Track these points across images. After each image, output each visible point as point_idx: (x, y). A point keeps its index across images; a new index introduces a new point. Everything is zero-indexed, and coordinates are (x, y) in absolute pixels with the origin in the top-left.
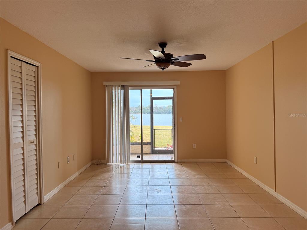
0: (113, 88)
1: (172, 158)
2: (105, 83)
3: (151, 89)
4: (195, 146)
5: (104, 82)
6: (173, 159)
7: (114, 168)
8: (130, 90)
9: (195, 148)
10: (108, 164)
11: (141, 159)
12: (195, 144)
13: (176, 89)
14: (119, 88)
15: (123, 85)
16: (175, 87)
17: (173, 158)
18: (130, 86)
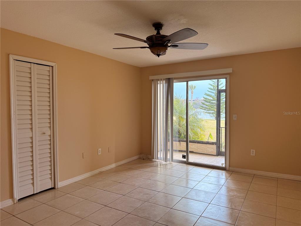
0: (159, 82)
1: (222, 164)
2: (151, 78)
3: (218, 79)
4: (254, 152)
5: (150, 76)
6: (224, 166)
7: (159, 165)
8: (174, 83)
9: (254, 155)
10: (153, 160)
11: (186, 160)
12: (254, 151)
13: (228, 79)
14: (164, 82)
15: (169, 78)
16: (228, 76)
17: (224, 164)
18: (174, 79)
